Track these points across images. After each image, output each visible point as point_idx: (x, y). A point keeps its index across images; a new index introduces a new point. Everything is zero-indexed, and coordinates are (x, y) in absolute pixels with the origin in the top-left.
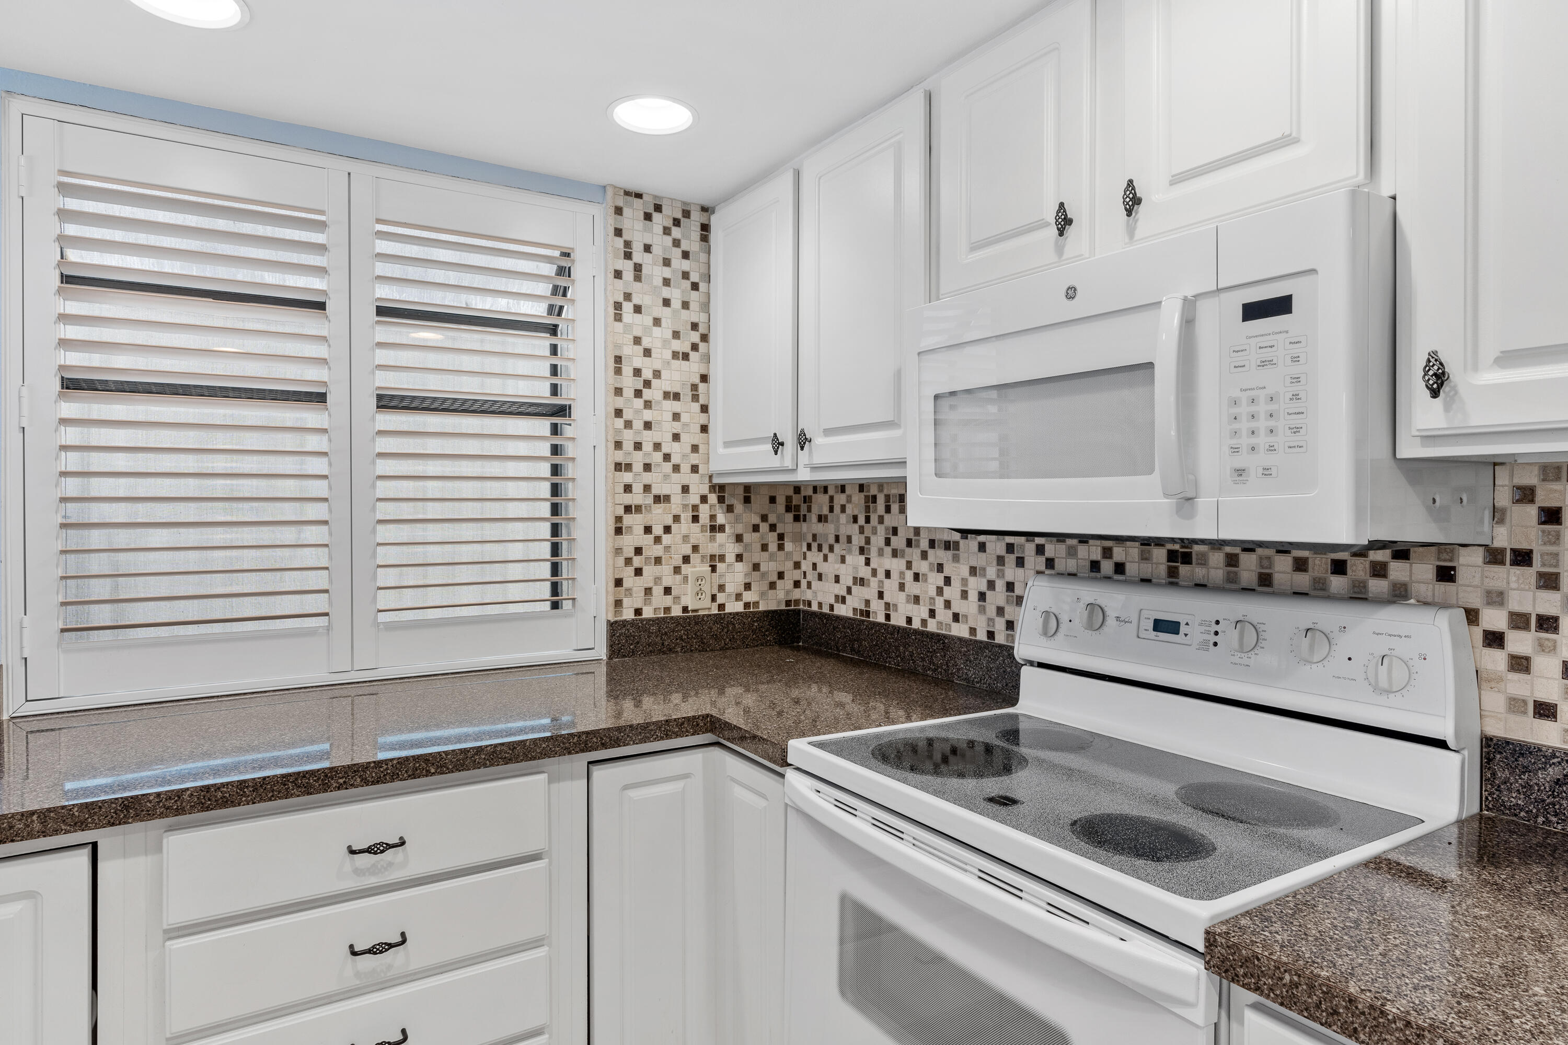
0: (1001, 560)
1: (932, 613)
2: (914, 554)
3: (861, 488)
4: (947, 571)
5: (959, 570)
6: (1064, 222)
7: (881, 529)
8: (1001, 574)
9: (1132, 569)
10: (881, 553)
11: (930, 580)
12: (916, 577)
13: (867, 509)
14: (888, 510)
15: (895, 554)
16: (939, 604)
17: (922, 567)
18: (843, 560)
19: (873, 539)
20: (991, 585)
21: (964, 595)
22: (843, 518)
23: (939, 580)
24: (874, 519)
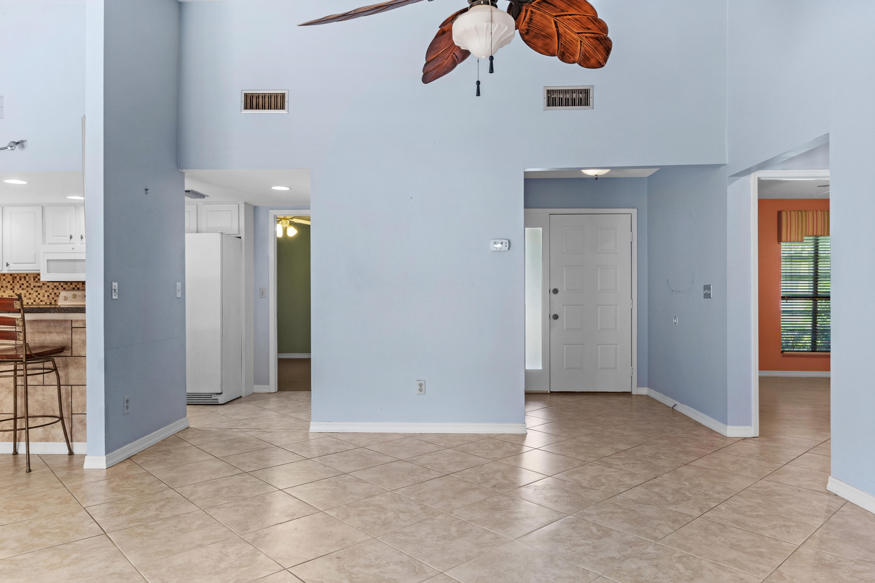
0: (53, 289)
1: (35, 301)
2: (29, 289)
3: (11, 275)
4: (39, 292)
5: (42, 292)
6: (71, 237)
7: (18, 285)
8: (53, 291)
9: (80, 288)
10: (18, 289)
11: (34, 294)
12: (30, 294)
13: (13, 280)
14: (20, 280)
15: (23, 289)
16: (37, 299)
17: (32, 292)
18: (4, 292)
19: (15, 286)
20: (51, 294)
21: (44, 296)
22: (4, 282)
23: (37, 294)
24: (16, 282)
